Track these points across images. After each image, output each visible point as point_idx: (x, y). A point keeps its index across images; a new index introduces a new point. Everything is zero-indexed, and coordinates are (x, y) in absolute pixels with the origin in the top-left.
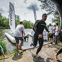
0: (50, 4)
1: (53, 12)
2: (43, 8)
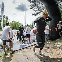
0: (39, 4)
1: (42, 12)
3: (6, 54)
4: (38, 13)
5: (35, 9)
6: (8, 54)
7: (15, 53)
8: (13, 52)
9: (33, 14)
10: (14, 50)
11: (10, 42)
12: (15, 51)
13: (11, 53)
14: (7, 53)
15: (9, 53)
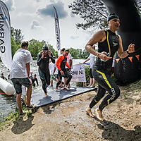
0: (94, 3)
1: (98, 22)
2: (77, 10)
4: (91, 23)
5: (83, 15)
9: (79, 25)
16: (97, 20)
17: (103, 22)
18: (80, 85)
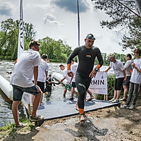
2: (101, 5)
3: (17, 126)
4: (118, 21)
5: (109, 10)
6: (22, 127)
7: (46, 125)
8: (40, 122)
9: (104, 24)
10: (42, 117)
11: (37, 93)
12: (43, 120)
13: (33, 124)
14: (20, 124)
15: (26, 124)
16: (125, 17)
17: (132, 21)
18: (101, 97)
